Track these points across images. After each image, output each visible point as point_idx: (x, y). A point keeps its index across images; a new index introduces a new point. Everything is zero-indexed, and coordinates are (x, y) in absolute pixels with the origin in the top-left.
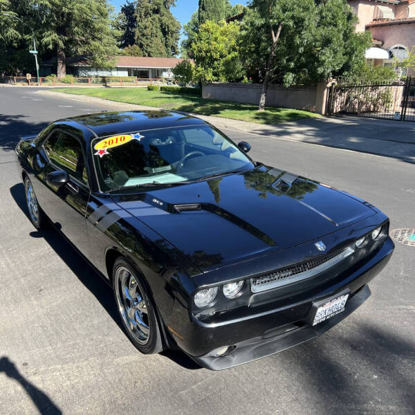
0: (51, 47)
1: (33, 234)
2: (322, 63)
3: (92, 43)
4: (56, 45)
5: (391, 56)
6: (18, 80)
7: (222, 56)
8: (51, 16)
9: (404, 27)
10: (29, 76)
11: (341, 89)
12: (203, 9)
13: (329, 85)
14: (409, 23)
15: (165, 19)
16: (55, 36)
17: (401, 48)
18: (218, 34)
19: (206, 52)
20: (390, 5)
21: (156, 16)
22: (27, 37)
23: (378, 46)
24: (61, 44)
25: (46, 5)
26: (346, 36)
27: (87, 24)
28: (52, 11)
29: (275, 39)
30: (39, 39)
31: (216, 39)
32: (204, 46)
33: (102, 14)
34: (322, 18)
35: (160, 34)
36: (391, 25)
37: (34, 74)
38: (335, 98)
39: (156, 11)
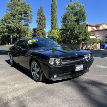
0: (15, 37)
1: (11, 67)
2: (80, 37)
3: (25, 36)
4: (17, 36)
5: (96, 38)
6: (7, 45)
7: (56, 38)
8: (16, 30)
9: (99, 31)
10: (9, 44)
11: (85, 44)
12: (52, 28)
13: (82, 43)
14: (100, 30)
15: (43, 31)
16: (16, 34)
17: (99, 36)
18: (55, 33)
19: (52, 37)
20: (95, 27)
21: (41, 31)
22: (10, 35)
23: (93, 36)
24: (18, 36)
25: (15, 28)
26: (85, 32)
27: (24, 32)
28: (16, 29)
29: (69, 33)
30: (13, 35)
31: (55, 34)
32: (52, 35)
33: (28, 30)
34: (79, 28)
35: (42, 35)
36: (96, 31)
37: (11, 43)
38: (83, 46)
39: (41, 30)
